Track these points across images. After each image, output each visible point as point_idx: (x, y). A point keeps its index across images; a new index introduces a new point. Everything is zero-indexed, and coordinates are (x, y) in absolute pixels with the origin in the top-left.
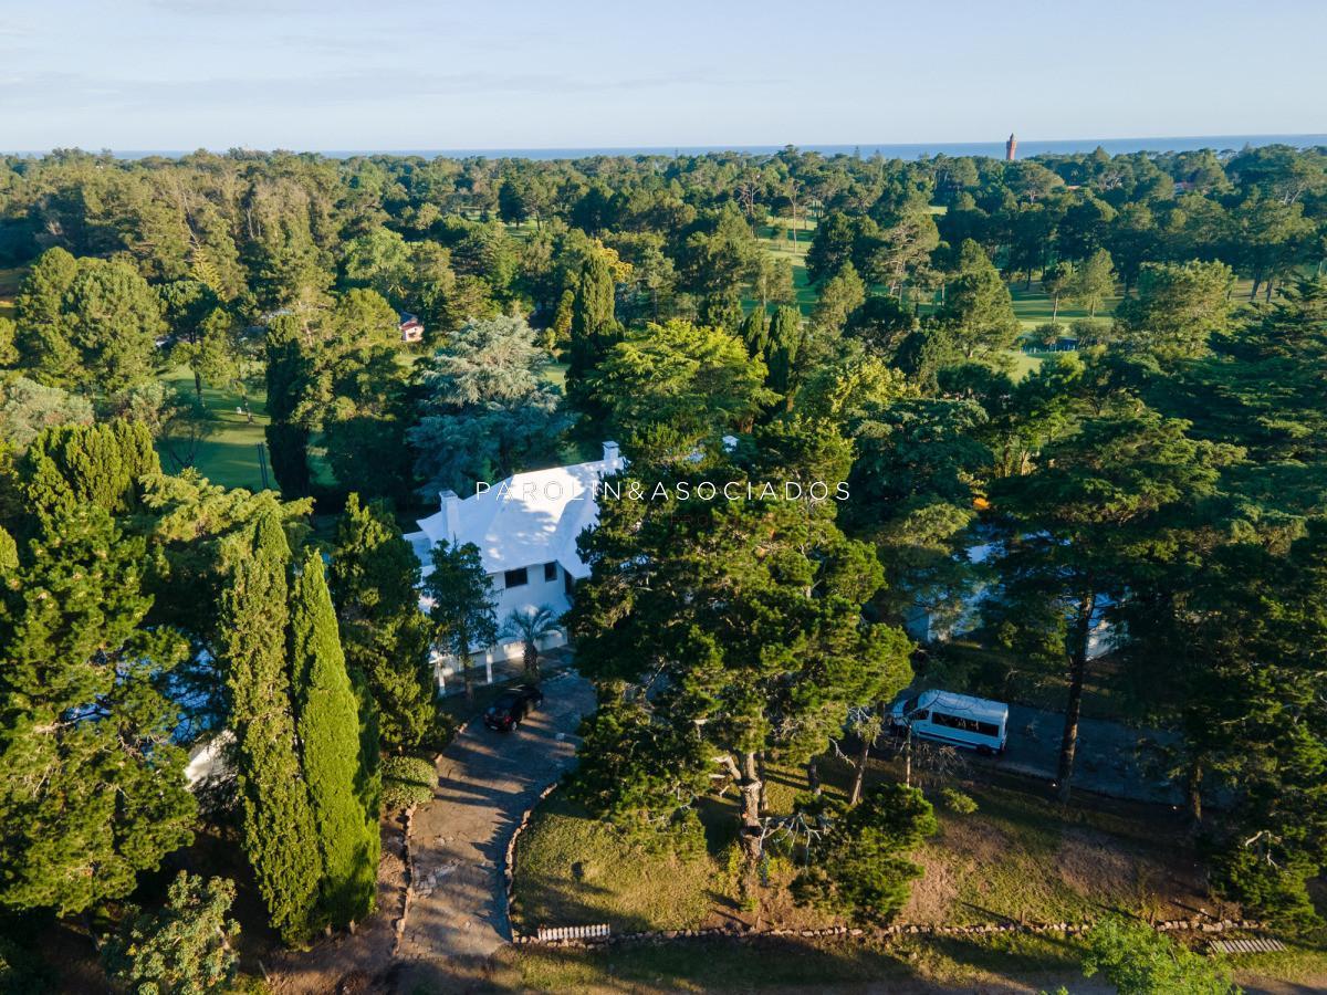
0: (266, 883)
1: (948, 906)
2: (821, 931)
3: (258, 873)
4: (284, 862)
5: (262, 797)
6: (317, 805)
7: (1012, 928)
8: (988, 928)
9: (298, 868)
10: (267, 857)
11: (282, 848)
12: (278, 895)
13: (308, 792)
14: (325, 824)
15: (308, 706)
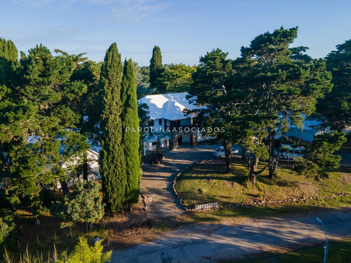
0: (109, 184)
1: (318, 192)
2: (284, 201)
3: (106, 180)
4: (116, 175)
5: (111, 149)
6: (128, 155)
7: (340, 195)
8: (333, 196)
9: (120, 178)
10: (111, 173)
11: (116, 170)
12: (112, 190)
13: (124, 150)
14: (130, 162)
15: (127, 115)
